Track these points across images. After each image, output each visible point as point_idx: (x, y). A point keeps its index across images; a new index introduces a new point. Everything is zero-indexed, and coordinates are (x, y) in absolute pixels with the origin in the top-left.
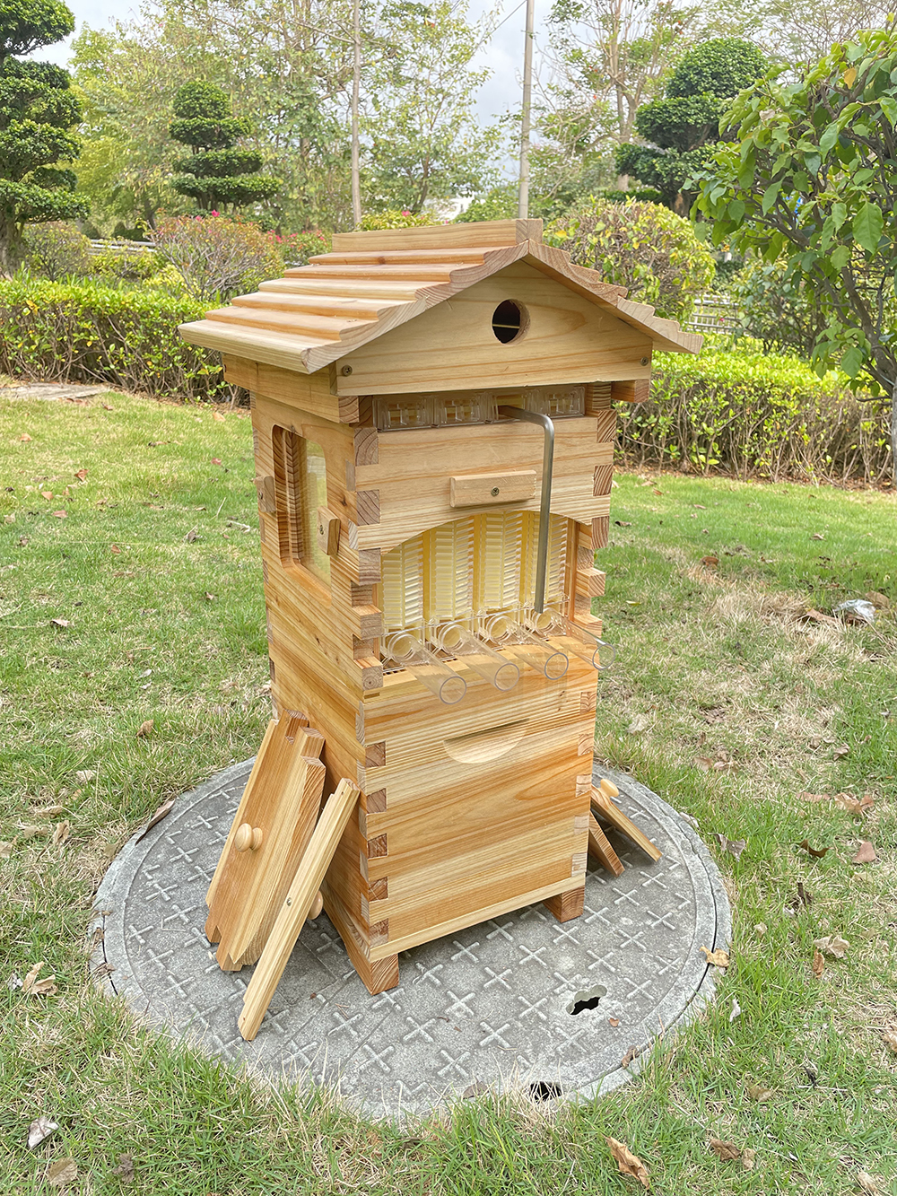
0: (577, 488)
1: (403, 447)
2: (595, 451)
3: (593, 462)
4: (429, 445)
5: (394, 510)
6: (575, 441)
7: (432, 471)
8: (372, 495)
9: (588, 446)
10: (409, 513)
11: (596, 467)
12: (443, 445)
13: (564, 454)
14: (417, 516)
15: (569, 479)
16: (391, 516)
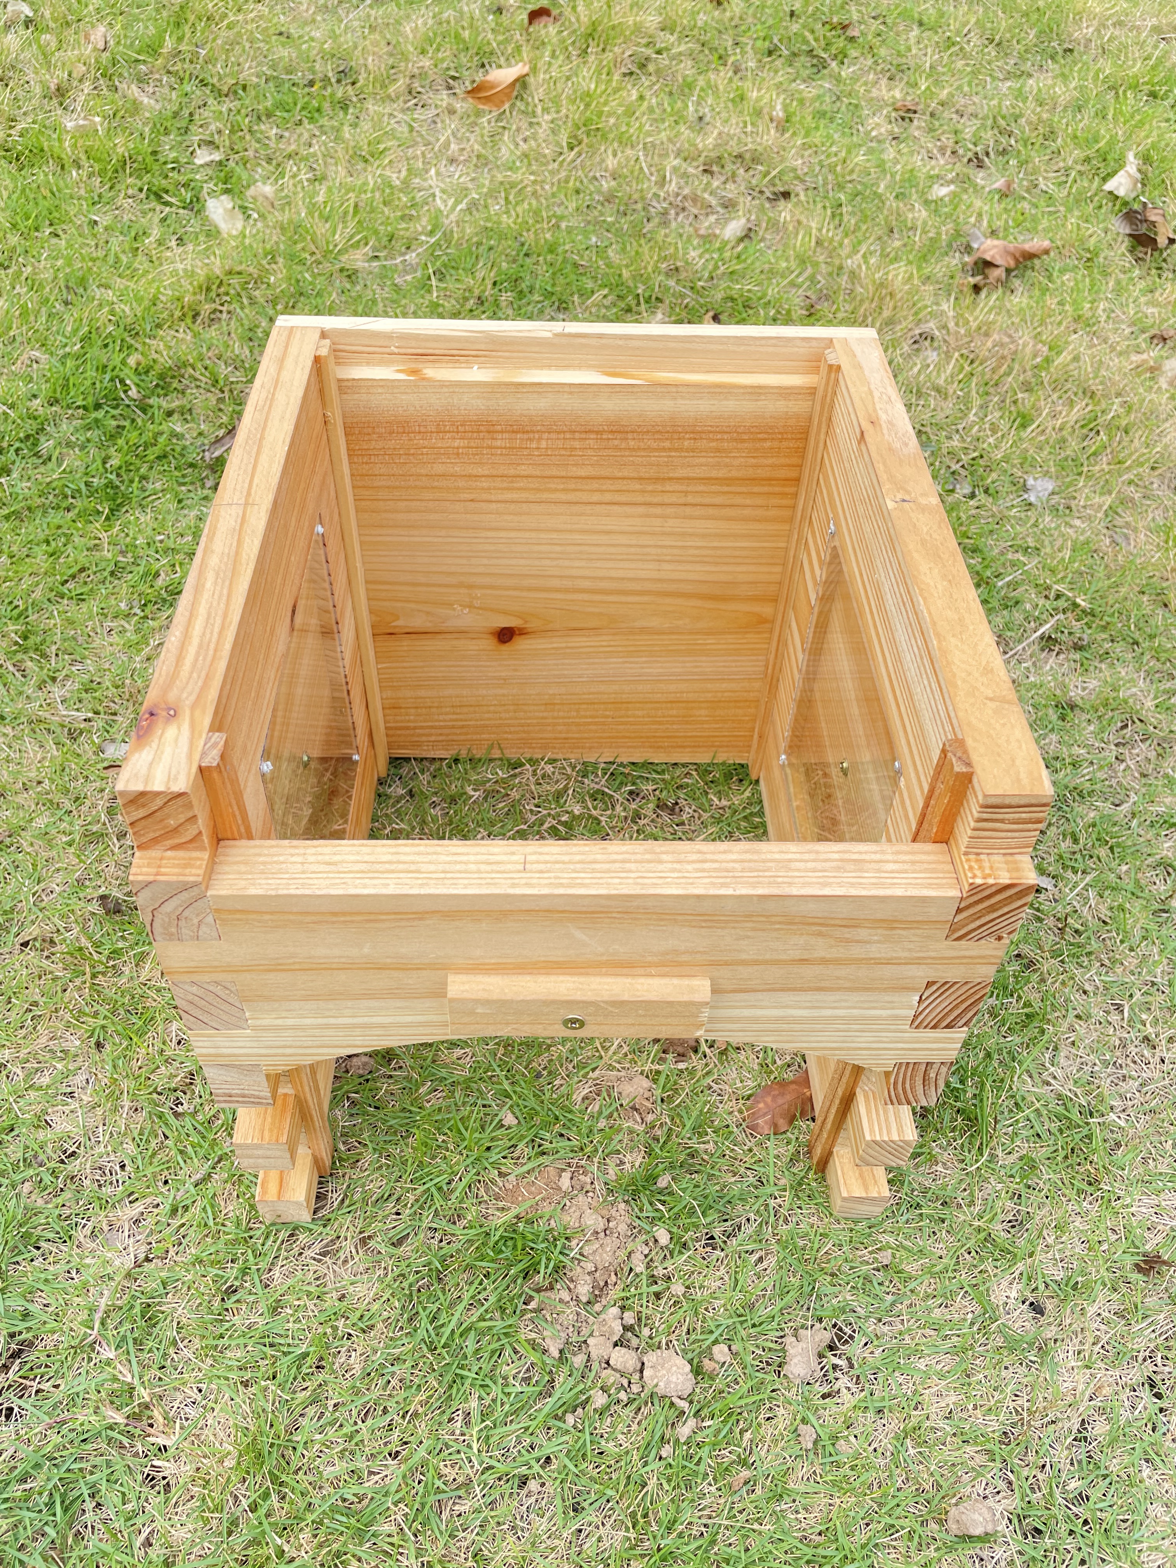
0: (856, 1012)
1: (292, 917)
2: (933, 954)
3: (922, 974)
4: (372, 917)
5: (284, 1014)
6: (863, 934)
7: (389, 960)
8: (218, 990)
9: (911, 946)
10: (332, 1021)
11: (929, 984)
12: (420, 919)
13: (821, 953)
14: (354, 1026)
15: (830, 997)
16: (279, 1022)
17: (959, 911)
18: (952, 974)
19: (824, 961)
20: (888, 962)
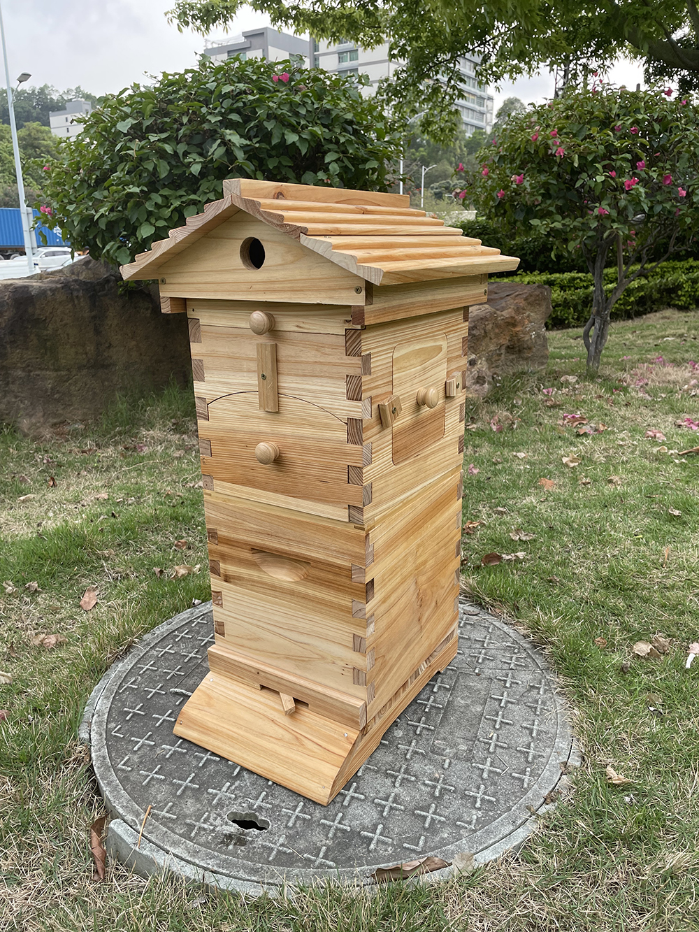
17: (346, 342)
18: (351, 372)
19: (321, 363)
20: (335, 365)
